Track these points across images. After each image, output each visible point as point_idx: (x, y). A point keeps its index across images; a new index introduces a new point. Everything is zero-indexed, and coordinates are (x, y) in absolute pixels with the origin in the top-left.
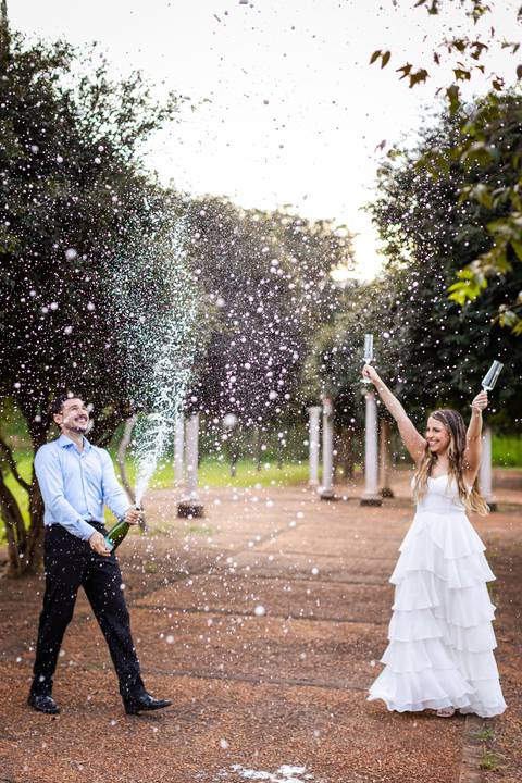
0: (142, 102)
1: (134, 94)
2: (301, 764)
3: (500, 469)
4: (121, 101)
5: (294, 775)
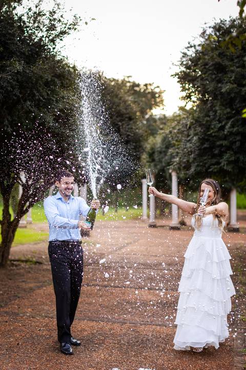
0: (60, 21)
1: (56, 16)
2: (149, 367)
3: (240, 211)
4: (49, 20)
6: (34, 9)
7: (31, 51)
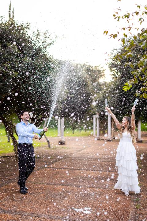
0: (49, 37)
2: (90, 207)
4: (43, 38)
5: (88, 210)
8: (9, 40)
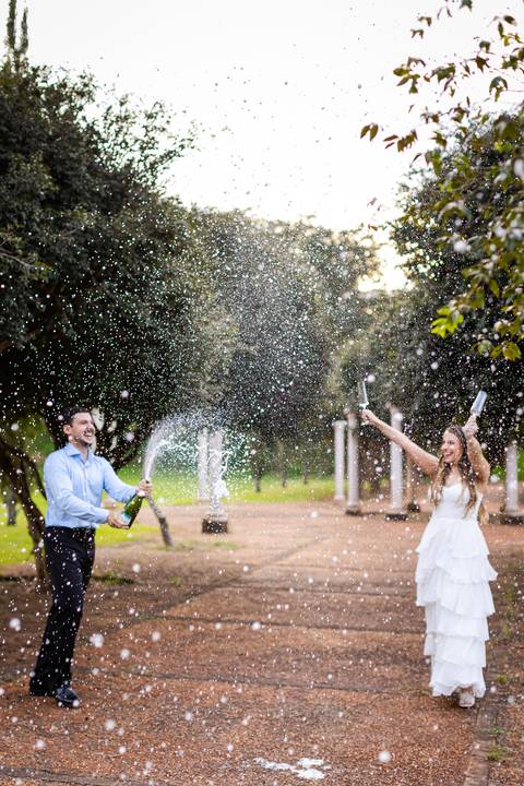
0: (164, 130)
2: (319, 757)
6: (117, 110)
7: (111, 189)
8: (18, 142)
